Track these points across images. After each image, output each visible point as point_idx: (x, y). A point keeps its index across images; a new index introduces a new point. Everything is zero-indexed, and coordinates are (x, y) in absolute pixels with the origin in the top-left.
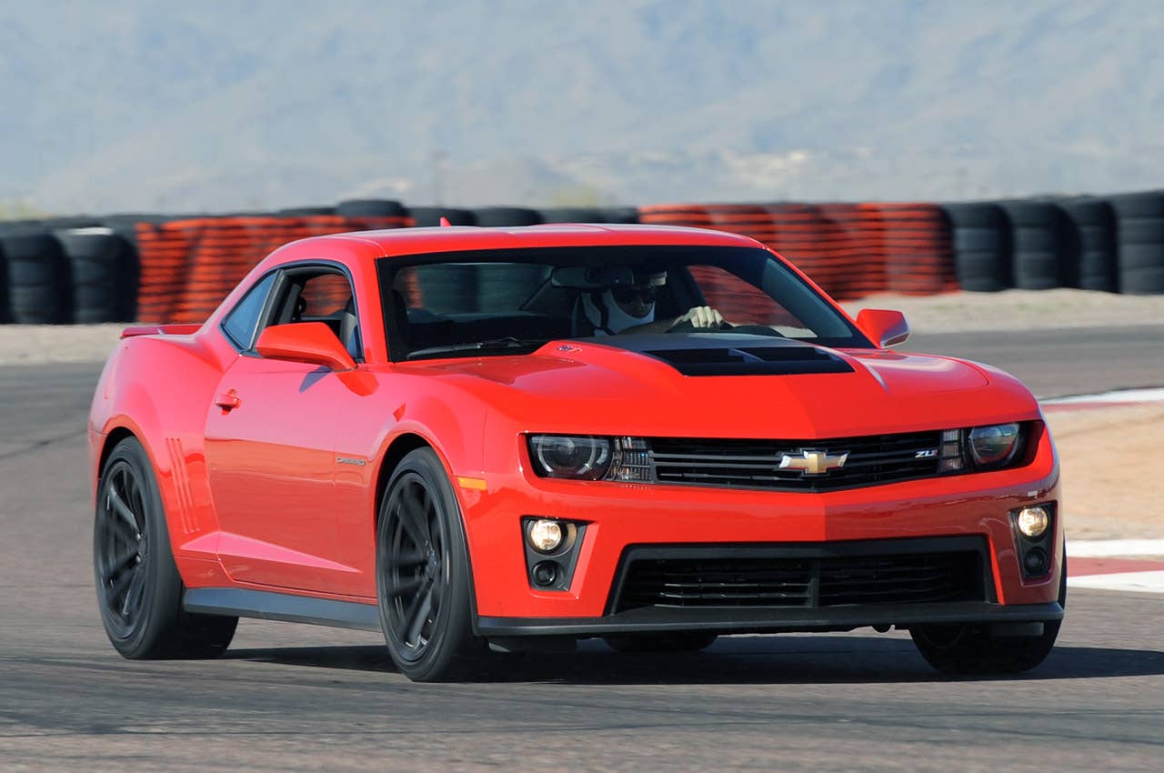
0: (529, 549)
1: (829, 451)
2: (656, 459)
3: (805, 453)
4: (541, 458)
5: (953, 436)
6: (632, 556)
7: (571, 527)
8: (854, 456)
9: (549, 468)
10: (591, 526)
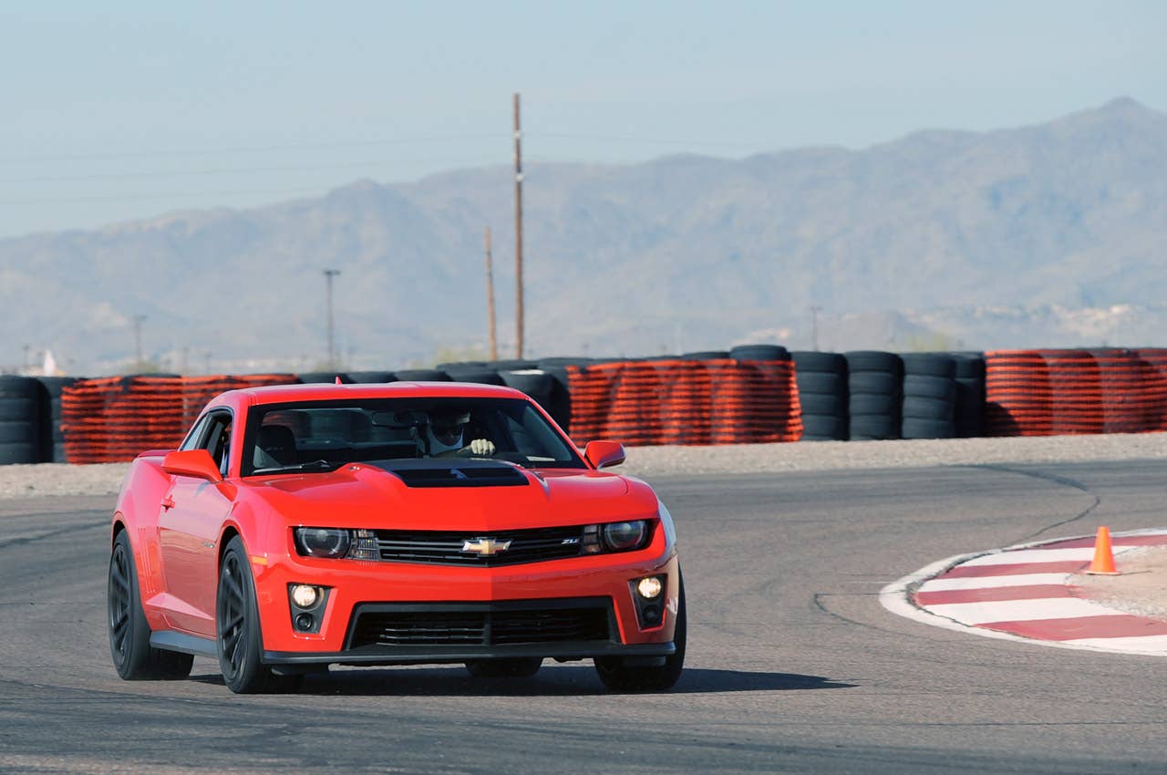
0: (292, 604)
1: (498, 539)
2: (380, 544)
3: (481, 541)
4: (304, 543)
5: (593, 529)
6: (360, 610)
7: (321, 589)
8: (516, 542)
9: (310, 550)
10: (332, 590)
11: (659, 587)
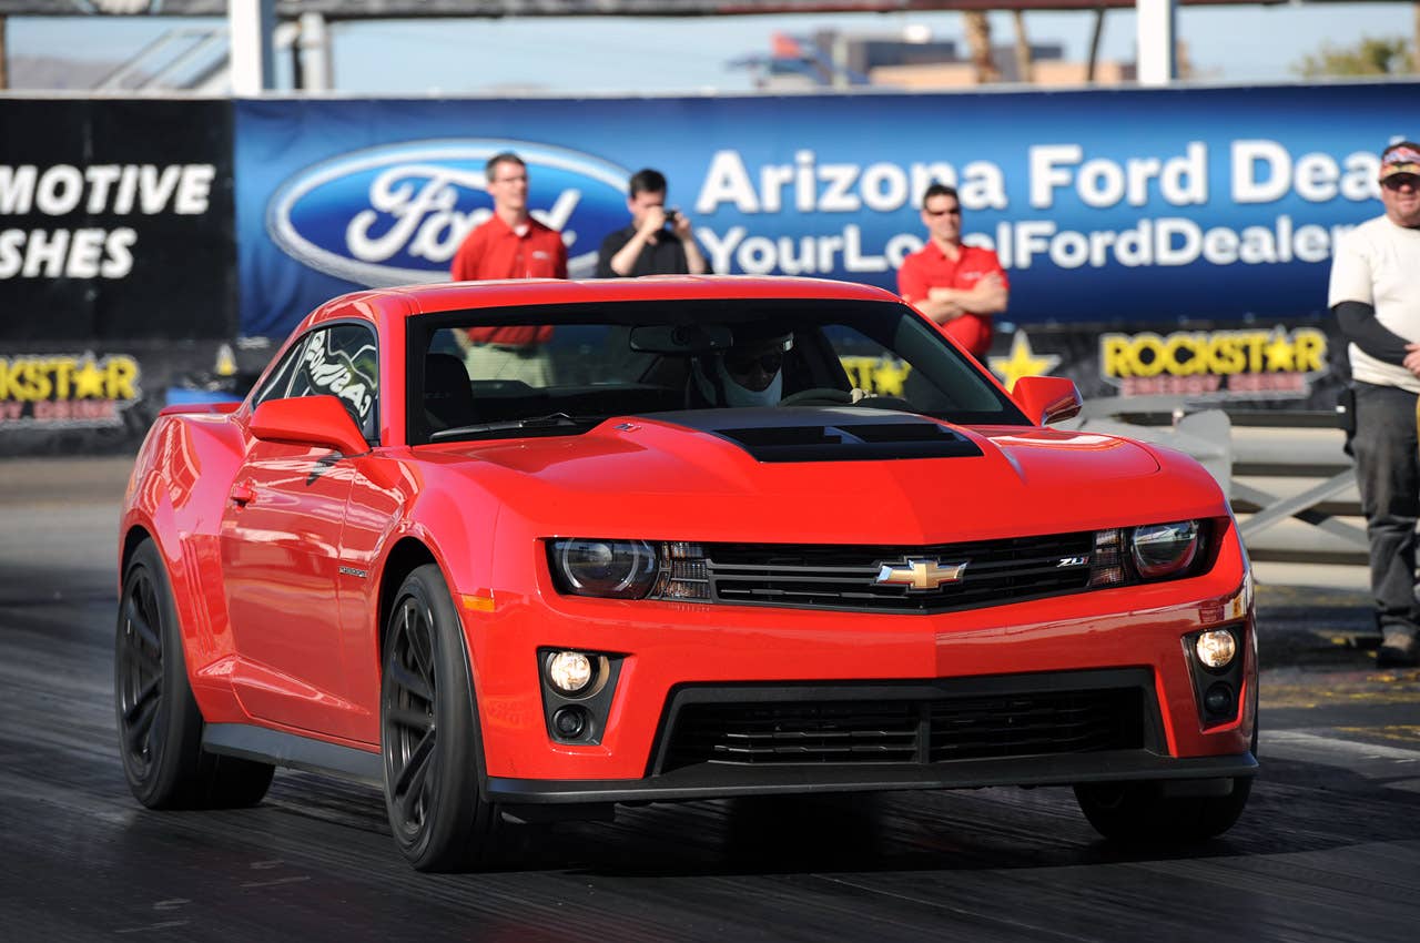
0: (549, 689)
1: (942, 559)
2: (716, 571)
3: (911, 563)
4: (566, 566)
5: (1111, 538)
6: (680, 699)
7: (603, 661)
8: (976, 566)
9: (577, 584)
10: (627, 661)
11: (1232, 646)
